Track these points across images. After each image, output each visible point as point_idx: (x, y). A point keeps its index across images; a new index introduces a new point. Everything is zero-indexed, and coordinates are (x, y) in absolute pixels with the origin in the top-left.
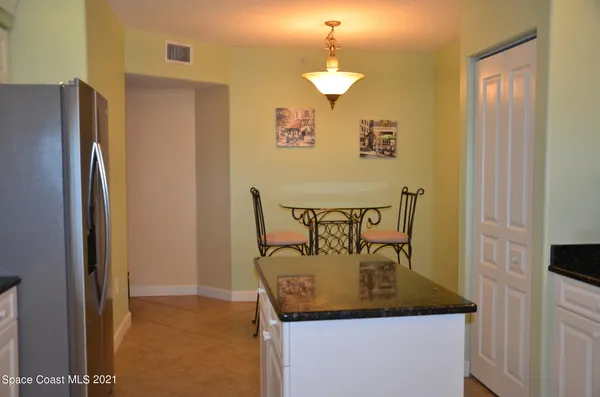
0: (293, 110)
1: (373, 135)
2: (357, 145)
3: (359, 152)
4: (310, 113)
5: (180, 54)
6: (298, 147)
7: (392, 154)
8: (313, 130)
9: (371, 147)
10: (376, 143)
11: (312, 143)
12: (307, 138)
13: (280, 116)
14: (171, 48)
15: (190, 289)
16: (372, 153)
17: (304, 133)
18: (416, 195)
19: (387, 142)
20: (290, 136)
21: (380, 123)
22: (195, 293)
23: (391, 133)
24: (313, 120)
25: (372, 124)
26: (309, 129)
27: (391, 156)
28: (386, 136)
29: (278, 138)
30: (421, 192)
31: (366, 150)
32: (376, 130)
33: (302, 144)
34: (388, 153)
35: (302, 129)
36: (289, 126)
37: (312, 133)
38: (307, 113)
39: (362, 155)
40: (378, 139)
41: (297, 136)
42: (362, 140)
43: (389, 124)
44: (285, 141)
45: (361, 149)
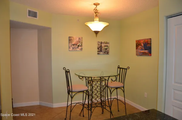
0: (75, 37)
1: (102, 47)
2: (97, 50)
3: (97, 53)
4: (81, 38)
5: (33, 14)
6: (77, 51)
7: (108, 53)
8: (82, 45)
9: (101, 51)
10: (103, 49)
11: (81, 49)
12: (80, 48)
13: (70, 40)
14: (29, 12)
15: (37, 103)
16: (102, 53)
17: (79, 46)
18: (126, 69)
19: (106, 49)
20: (74, 47)
21: (104, 43)
22: (39, 104)
23: (107, 46)
24: (82, 41)
25: (101, 43)
26: (80, 45)
27: (108, 54)
28: (106, 47)
29: (69, 47)
30: (128, 68)
31: (100, 52)
32: (103, 45)
33: (78, 50)
34: (106, 53)
35: (78, 44)
36: (73, 43)
37: (81, 46)
38: (79, 38)
39: (98, 54)
40: (103, 48)
41: (76, 47)
42: (98, 48)
43: (107, 43)
44: (72, 48)
45: (98, 52)
